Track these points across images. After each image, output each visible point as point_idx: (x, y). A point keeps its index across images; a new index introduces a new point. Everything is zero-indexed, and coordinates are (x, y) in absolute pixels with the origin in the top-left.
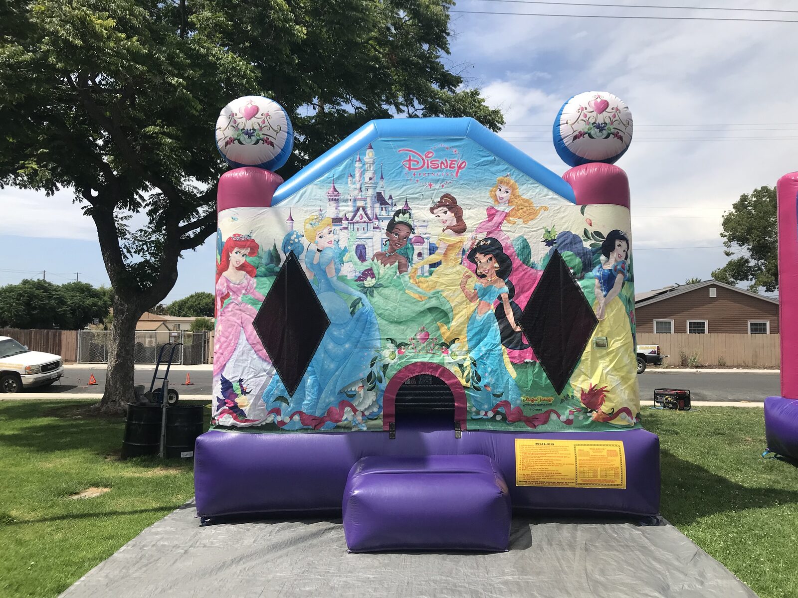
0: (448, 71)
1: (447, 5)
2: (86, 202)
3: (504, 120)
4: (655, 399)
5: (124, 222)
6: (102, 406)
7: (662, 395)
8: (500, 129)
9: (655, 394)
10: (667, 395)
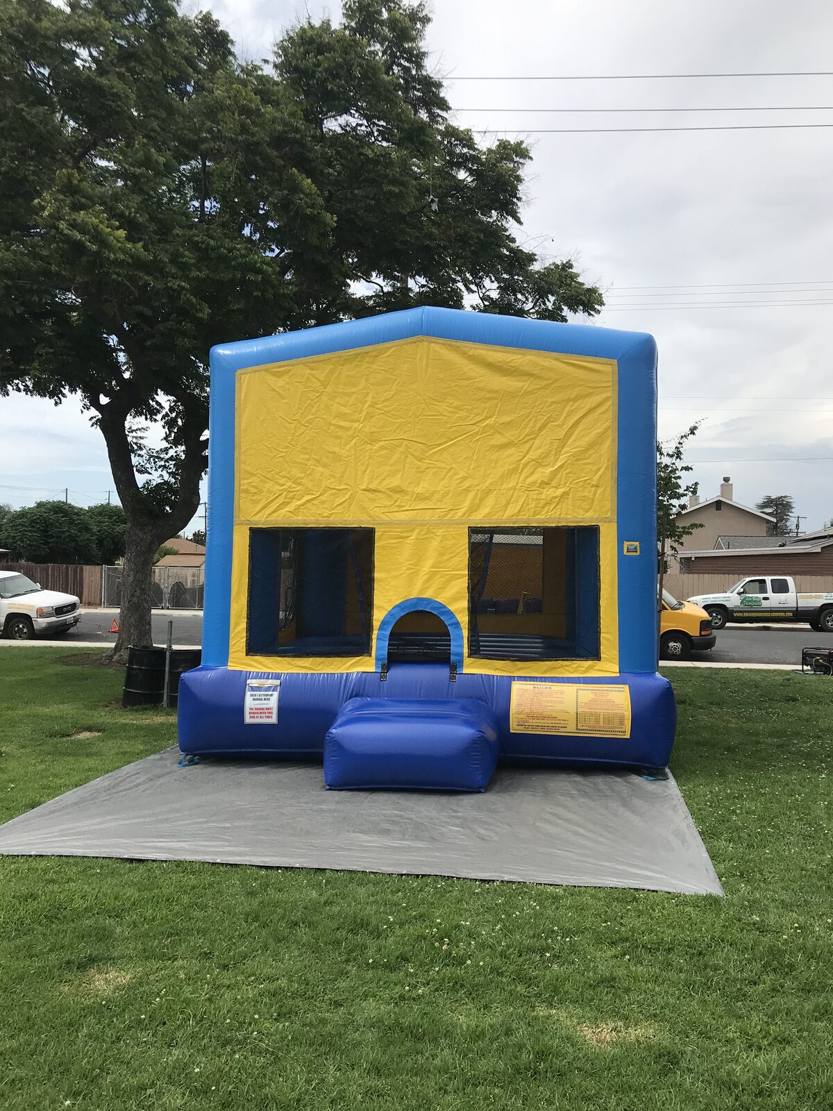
0: (518, 247)
1: (521, 161)
2: (94, 412)
3: (604, 300)
4: (804, 663)
5: (139, 434)
6: (115, 654)
7: (812, 656)
8: (598, 312)
9: (803, 654)
10: (818, 655)
